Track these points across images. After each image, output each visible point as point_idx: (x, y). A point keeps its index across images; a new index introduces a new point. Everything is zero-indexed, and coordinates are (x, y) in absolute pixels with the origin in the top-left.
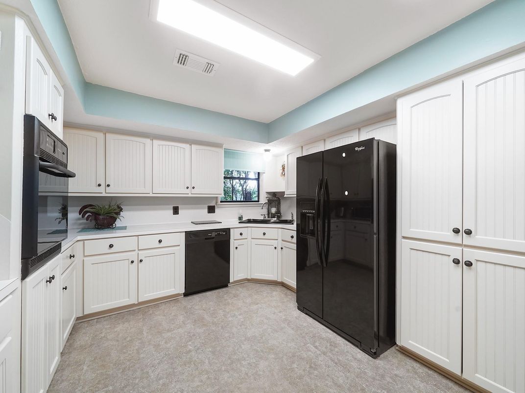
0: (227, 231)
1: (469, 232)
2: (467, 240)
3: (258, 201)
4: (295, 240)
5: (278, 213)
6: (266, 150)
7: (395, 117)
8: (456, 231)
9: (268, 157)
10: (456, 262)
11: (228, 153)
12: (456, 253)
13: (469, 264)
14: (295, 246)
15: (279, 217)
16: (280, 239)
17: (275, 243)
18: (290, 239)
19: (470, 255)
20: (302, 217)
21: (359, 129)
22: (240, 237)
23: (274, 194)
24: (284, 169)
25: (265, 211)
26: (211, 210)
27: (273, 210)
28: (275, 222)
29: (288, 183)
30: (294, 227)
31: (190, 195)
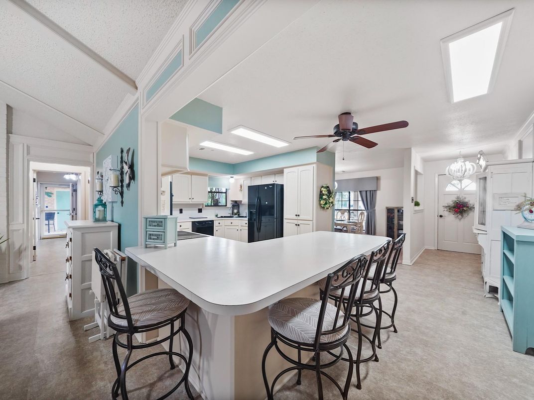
0: (212, 221)
1: (299, 216)
2: (299, 218)
3: (226, 206)
4: (247, 225)
5: (238, 212)
6: (231, 177)
7: (283, 173)
8: (296, 215)
9: (232, 181)
10: (296, 225)
11: (211, 178)
12: (296, 222)
13: (299, 225)
14: (247, 228)
15: (239, 215)
16: (240, 225)
17: (237, 228)
18: (245, 225)
19: (299, 222)
20: (250, 213)
21: (275, 174)
22: (219, 225)
23: (236, 202)
24: (241, 187)
25: (231, 212)
26: (200, 211)
27: (235, 211)
28: (236, 217)
29: (244, 196)
30: (247, 219)
31: (191, 203)
